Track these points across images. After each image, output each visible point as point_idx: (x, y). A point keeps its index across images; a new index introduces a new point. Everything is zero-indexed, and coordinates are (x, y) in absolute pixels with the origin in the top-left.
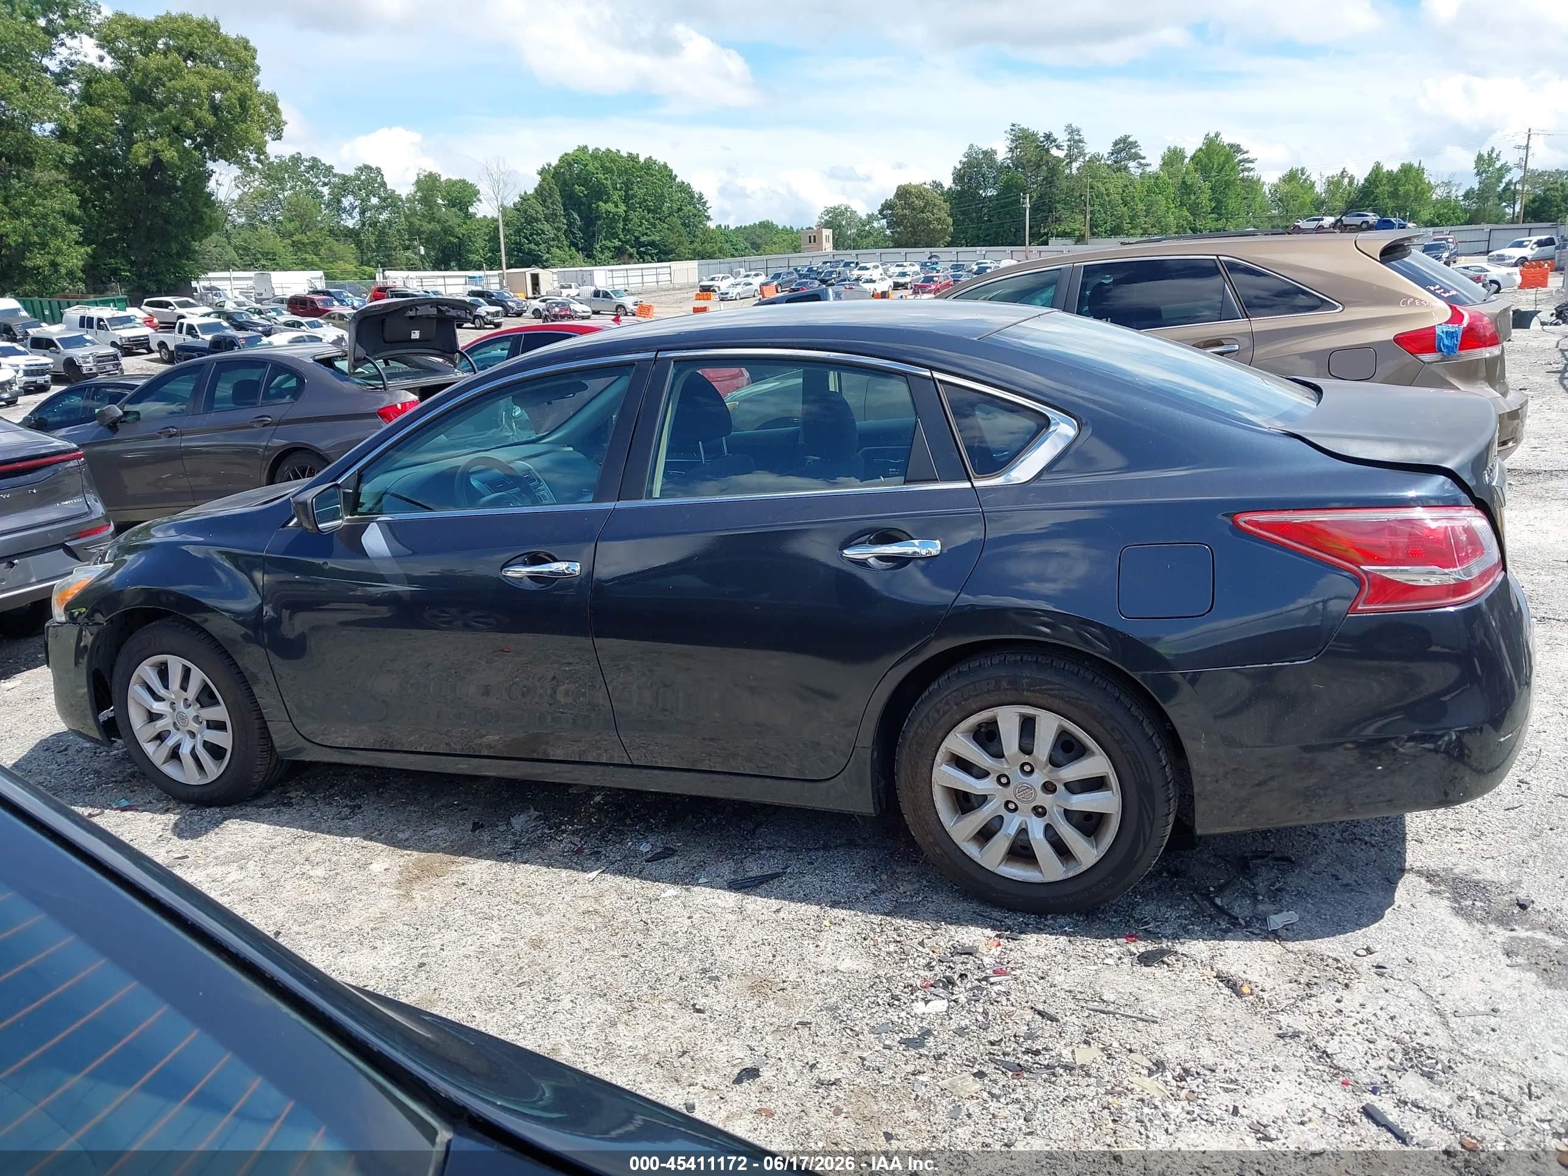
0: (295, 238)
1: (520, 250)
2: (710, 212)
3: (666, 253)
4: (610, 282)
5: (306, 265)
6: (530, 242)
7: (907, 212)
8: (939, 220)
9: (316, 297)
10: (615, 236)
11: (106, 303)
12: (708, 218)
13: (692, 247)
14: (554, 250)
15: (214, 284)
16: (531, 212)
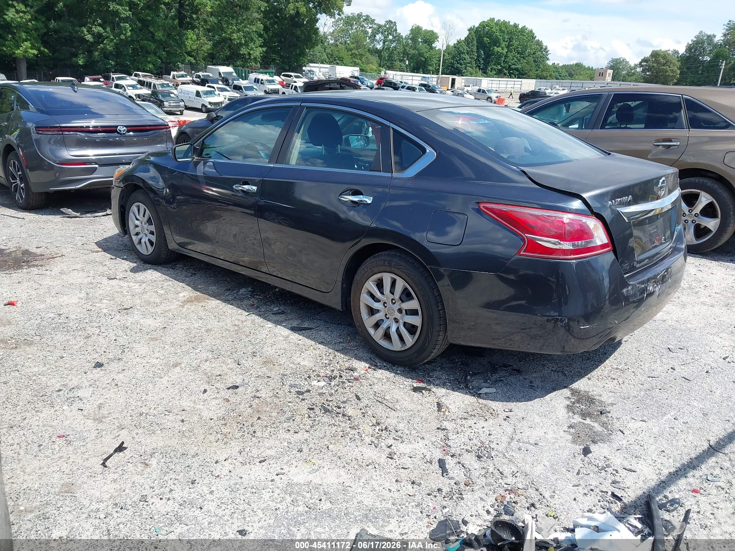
0: (353, 52)
1: (452, 67)
2: (549, 56)
3: (523, 74)
4: (490, 86)
5: (355, 65)
6: (458, 63)
7: (655, 65)
8: (672, 71)
9: (352, 79)
10: (499, 64)
11: (266, 73)
12: (548, 59)
13: (536, 73)
14: (468, 68)
15: (312, 69)
16: (461, 49)
